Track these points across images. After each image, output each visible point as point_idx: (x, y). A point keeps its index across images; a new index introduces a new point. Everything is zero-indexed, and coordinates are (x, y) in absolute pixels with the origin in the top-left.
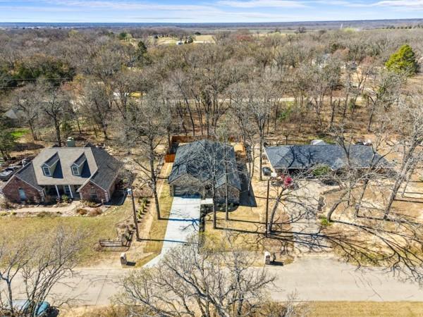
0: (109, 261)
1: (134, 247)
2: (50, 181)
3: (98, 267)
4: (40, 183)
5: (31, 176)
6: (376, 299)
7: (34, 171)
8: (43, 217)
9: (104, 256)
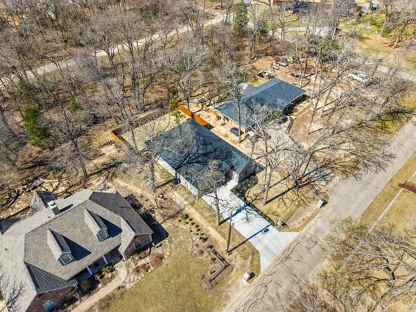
0: (233, 288)
1: (233, 263)
2: (77, 266)
3: (233, 300)
4: (66, 277)
5: (47, 277)
6: (379, 191)
7: (43, 271)
8: (108, 306)
9: (223, 288)
